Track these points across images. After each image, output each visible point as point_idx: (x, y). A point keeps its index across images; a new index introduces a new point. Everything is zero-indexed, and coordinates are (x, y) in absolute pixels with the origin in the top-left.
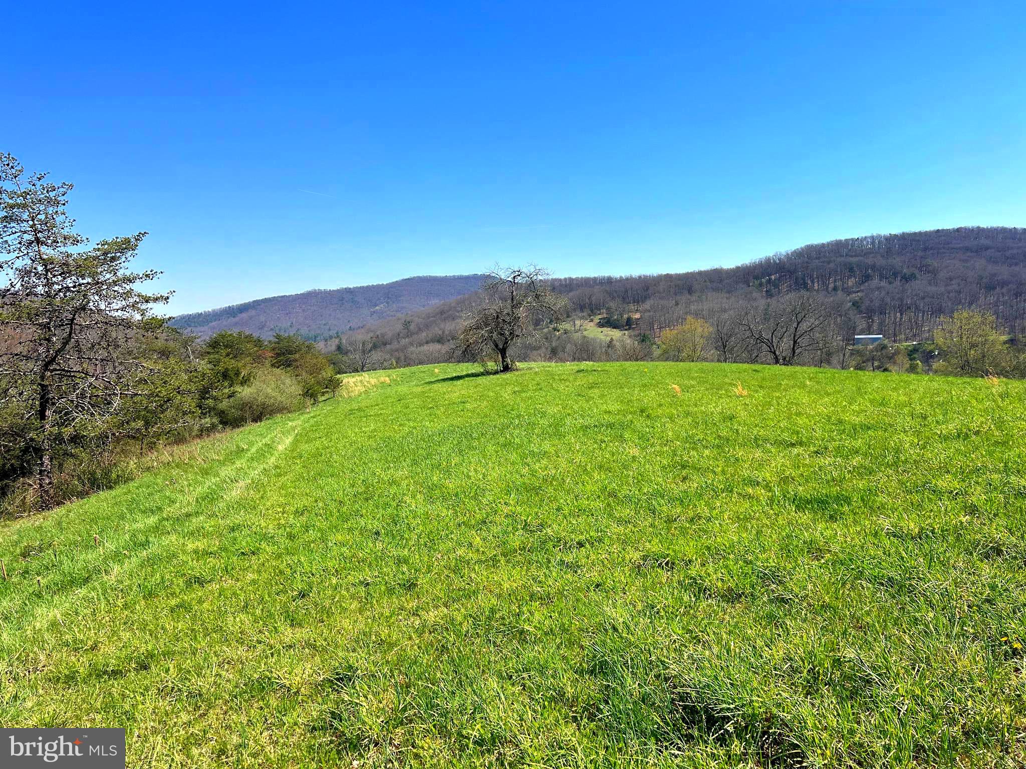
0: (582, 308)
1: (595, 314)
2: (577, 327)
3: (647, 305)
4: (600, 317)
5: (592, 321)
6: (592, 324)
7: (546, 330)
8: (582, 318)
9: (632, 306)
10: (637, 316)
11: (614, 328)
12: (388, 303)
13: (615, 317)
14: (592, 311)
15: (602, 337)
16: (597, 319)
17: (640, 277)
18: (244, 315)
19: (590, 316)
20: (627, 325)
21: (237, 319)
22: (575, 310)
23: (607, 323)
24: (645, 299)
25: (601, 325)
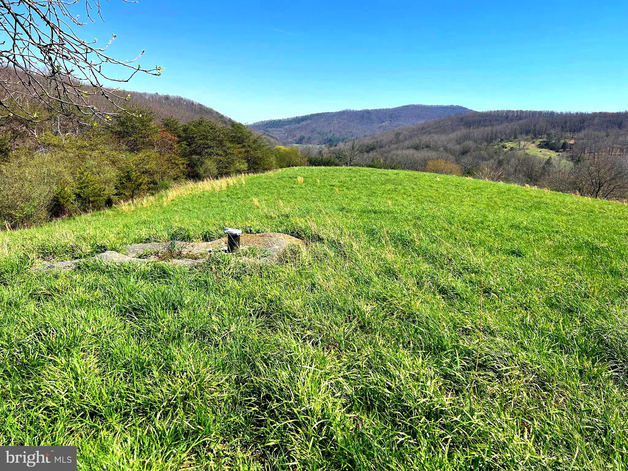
0: (527, 133)
1: (537, 138)
2: (521, 147)
3: (581, 134)
4: (541, 140)
5: (534, 142)
6: (533, 145)
7: (496, 147)
8: (526, 140)
9: (568, 134)
10: (572, 142)
11: (551, 149)
12: (391, 121)
13: (553, 142)
14: (535, 136)
15: (540, 155)
16: (538, 142)
17: (577, 113)
18: (304, 123)
19: (533, 139)
20: (562, 148)
21: (299, 125)
22: (521, 133)
23: (546, 145)
24: (579, 130)
25: (540, 146)
